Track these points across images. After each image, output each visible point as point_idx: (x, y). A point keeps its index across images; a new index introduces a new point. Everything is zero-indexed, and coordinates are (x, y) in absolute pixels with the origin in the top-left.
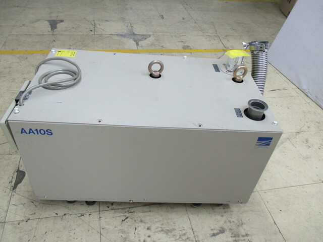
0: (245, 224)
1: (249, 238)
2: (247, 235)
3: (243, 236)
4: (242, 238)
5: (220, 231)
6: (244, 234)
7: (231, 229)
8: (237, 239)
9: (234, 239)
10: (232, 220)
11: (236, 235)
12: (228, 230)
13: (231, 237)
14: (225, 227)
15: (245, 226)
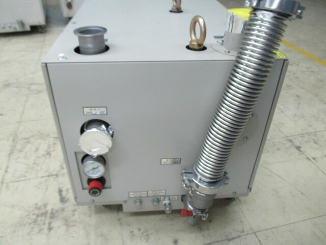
0: (67, 229)
1: (46, 230)
2: (50, 229)
3: (50, 223)
4: (47, 221)
5: (64, 198)
6: (53, 225)
7: (63, 210)
8: (48, 215)
9: (49, 212)
10: (76, 213)
11: (53, 215)
12: (62, 206)
13: (52, 209)
14: (67, 205)
15: (63, 228)
